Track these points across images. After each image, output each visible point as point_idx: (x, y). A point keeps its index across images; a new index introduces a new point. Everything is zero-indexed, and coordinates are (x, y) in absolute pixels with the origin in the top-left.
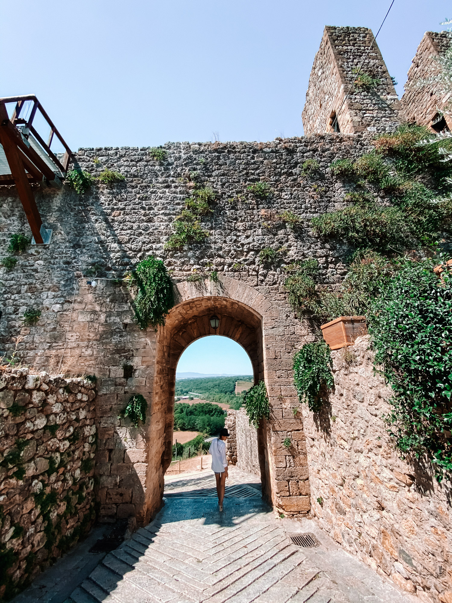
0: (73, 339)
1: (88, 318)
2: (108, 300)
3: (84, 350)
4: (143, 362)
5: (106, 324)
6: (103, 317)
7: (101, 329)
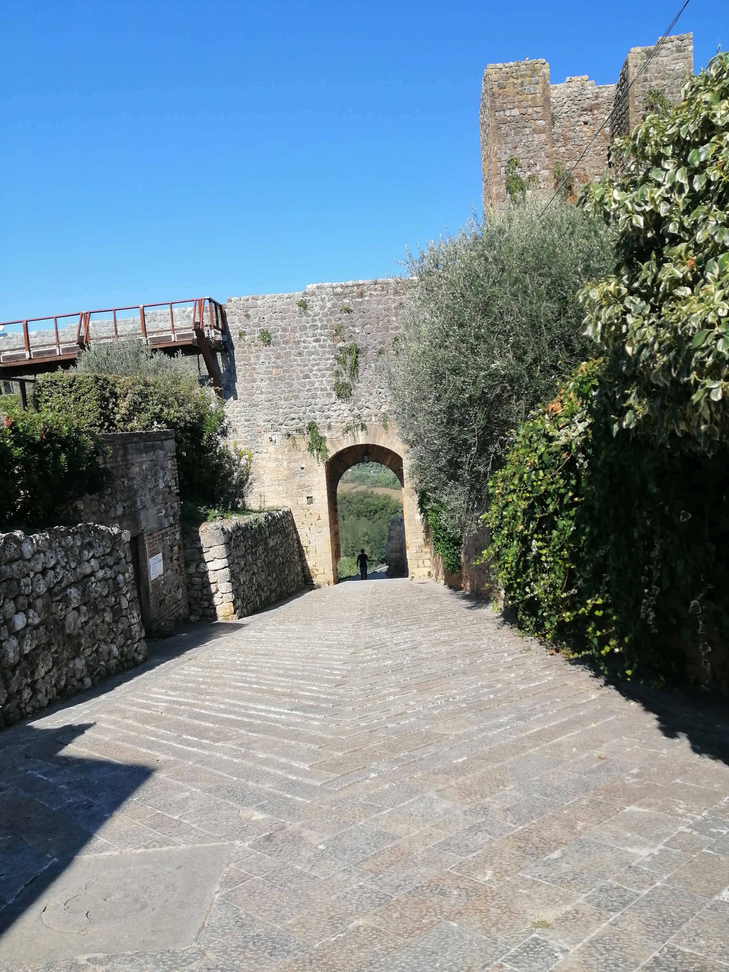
0: (268, 479)
1: (274, 465)
2: (286, 450)
3: (277, 487)
4: (319, 493)
5: (289, 469)
6: (285, 464)
7: (286, 472)
